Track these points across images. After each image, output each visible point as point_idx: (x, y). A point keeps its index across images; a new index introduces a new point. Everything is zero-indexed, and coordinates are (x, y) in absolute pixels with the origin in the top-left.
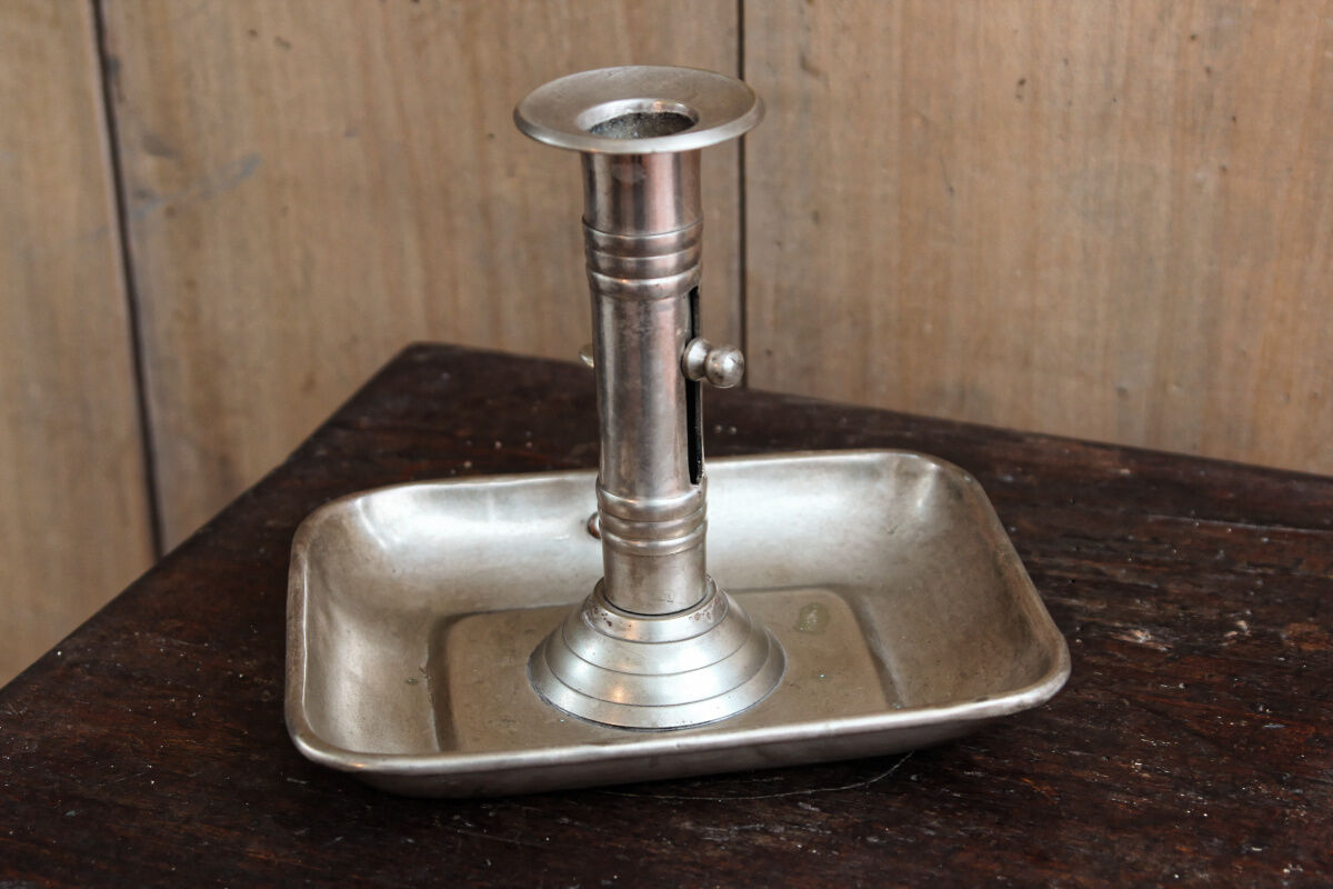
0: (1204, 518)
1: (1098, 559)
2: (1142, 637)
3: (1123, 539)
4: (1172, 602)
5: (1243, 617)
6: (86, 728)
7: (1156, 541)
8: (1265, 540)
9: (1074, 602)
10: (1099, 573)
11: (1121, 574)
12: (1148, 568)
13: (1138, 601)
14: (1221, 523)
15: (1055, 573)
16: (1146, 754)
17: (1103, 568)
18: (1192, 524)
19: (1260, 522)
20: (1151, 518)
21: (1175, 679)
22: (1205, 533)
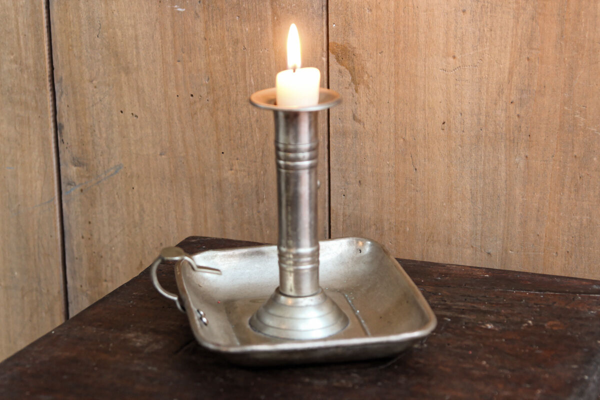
0: (518, 290)
1: (474, 303)
2: (490, 326)
3: (485, 297)
4: (502, 316)
5: (531, 320)
6: (67, 354)
7: (498, 297)
8: (542, 296)
9: (463, 316)
10: (474, 307)
11: (483, 307)
12: (494, 305)
13: (489, 316)
14: (525, 291)
15: (456, 307)
16: (488, 360)
17: (475, 305)
18: (513, 292)
19: (540, 291)
20: (496, 290)
21: (501, 338)
22: (518, 294)
